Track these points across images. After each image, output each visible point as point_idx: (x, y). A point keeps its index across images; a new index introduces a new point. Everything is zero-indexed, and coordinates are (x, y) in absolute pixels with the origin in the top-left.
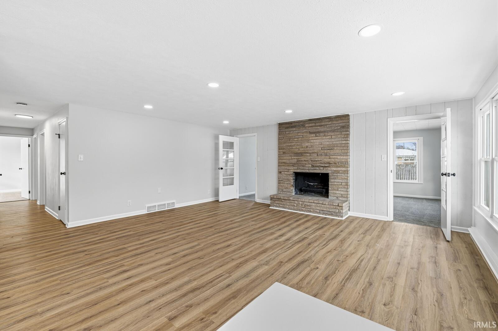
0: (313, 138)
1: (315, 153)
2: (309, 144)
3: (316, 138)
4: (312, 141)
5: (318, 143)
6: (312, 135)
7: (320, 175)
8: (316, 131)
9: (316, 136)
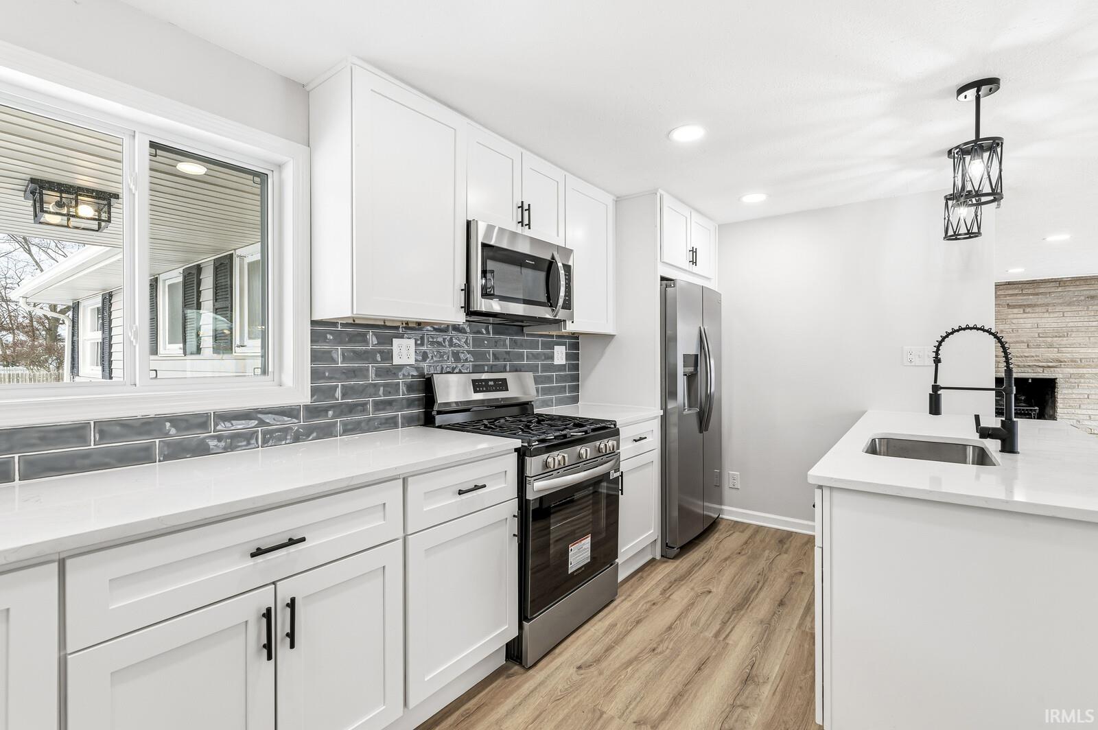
0: (1019, 316)
1: (1023, 342)
2: (1007, 326)
3: (1025, 315)
4: (1014, 321)
5: (1029, 326)
6: (1016, 311)
7: (1030, 381)
8: (1025, 303)
9: (1024, 312)
